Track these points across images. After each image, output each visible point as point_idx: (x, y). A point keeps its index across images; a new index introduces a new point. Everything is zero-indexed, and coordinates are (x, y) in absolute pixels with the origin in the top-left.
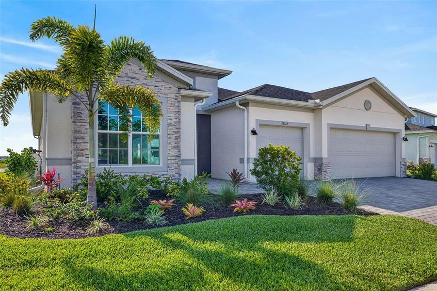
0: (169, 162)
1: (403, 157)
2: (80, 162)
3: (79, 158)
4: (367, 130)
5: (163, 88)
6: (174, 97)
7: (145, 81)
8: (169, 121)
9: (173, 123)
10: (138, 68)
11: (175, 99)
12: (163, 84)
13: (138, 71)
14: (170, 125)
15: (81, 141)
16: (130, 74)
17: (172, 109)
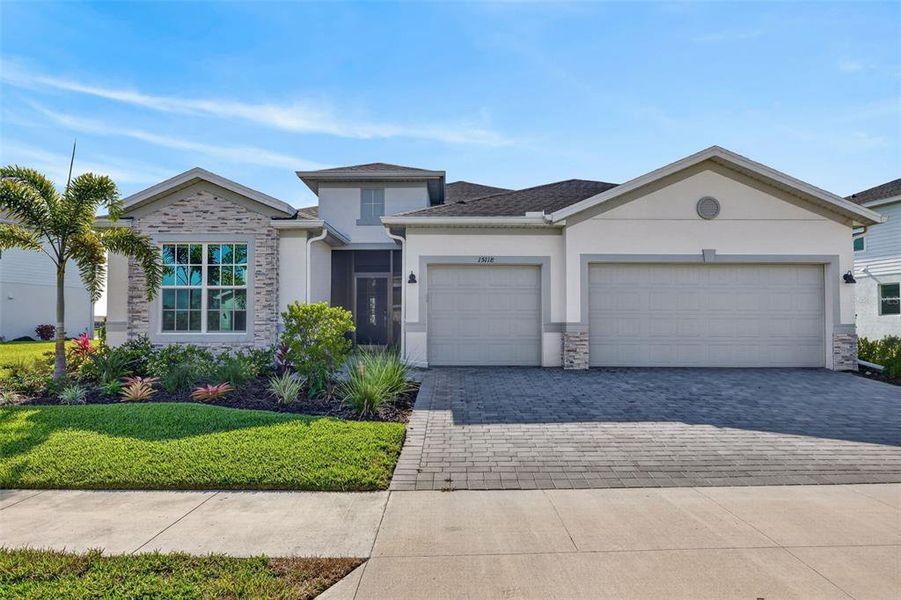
0: (256, 328)
1: (844, 321)
2: (136, 327)
3: (135, 323)
4: (706, 262)
5: (246, 221)
6: (266, 232)
7: (222, 214)
8: (257, 269)
9: (264, 271)
10: (212, 197)
11: (267, 235)
12: (248, 214)
13: (212, 201)
14: (258, 273)
15: (138, 300)
16: (200, 208)
17: (264, 250)
